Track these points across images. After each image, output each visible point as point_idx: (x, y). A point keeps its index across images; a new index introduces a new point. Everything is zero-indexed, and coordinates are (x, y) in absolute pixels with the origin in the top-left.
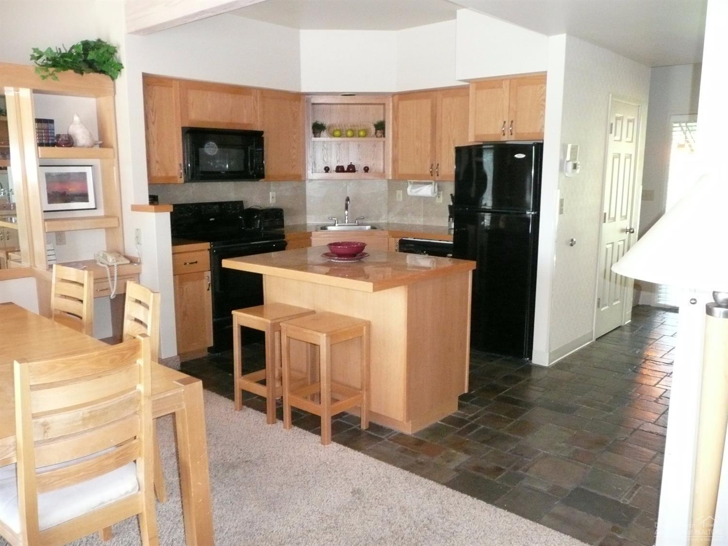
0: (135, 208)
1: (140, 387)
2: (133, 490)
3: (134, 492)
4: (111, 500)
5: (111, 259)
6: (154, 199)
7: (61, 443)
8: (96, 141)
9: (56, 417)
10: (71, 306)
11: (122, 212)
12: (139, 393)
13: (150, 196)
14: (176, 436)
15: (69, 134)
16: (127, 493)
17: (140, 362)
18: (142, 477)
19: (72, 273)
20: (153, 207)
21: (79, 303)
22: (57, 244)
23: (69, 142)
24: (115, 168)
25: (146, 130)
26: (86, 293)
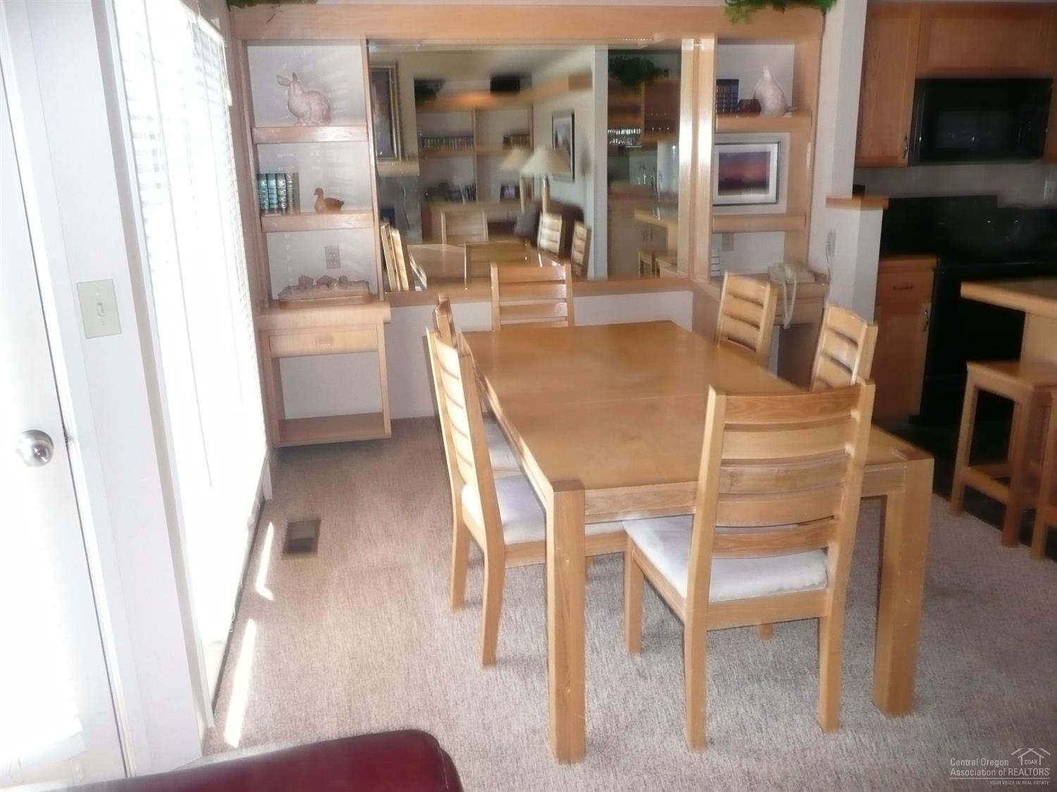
0: (831, 201)
1: (850, 448)
2: (820, 584)
3: (820, 588)
4: (791, 589)
5: (789, 273)
6: (858, 190)
7: (747, 503)
8: (789, 107)
9: (747, 469)
10: (743, 331)
11: (811, 208)
12: (848, 456)
13: (855, 187)
14: (882, 525)
15: (757, 98)
16: (813, 585)
17: (856, 414)
18: (833, 569)
19: (750, 288)
20: (859, 201)
21: (754, 329)
22: (724, 250)
23: (754, 107)
24: (809, 146)
25: (861, 88)
26: (764, 317)
